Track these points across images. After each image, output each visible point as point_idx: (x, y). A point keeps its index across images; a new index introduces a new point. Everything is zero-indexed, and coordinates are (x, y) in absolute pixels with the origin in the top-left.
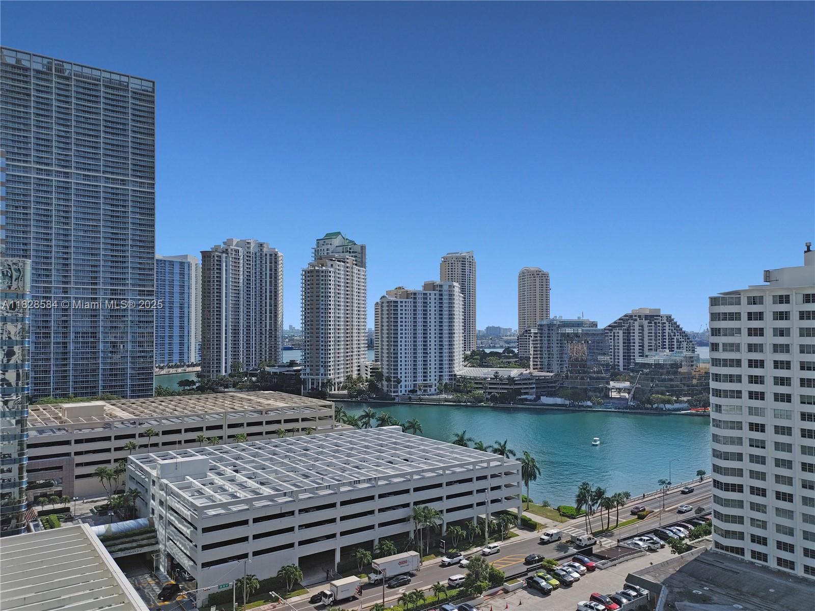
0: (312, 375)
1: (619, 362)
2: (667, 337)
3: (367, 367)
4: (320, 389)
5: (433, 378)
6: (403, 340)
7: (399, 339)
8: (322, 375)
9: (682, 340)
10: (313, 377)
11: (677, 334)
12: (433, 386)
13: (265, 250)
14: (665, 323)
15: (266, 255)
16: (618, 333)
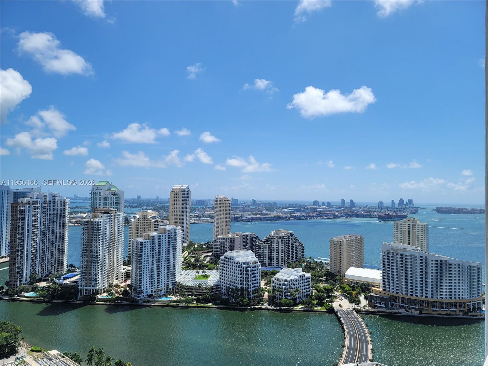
0: (86, 286)
1: (266, 261)
2: (290, 244)
3: (122, 273)
4: (91, 296)
5: (163, 286)
6: (146, 264)
7: (143, 265)
8: (93, 286)
9: (298, 245)
10: (86, 288)
11: (295, 242)
12: (163, 290)
13: (57, 198)
14: (289, 237)
15: (58, 201)
16: (266, 245)
